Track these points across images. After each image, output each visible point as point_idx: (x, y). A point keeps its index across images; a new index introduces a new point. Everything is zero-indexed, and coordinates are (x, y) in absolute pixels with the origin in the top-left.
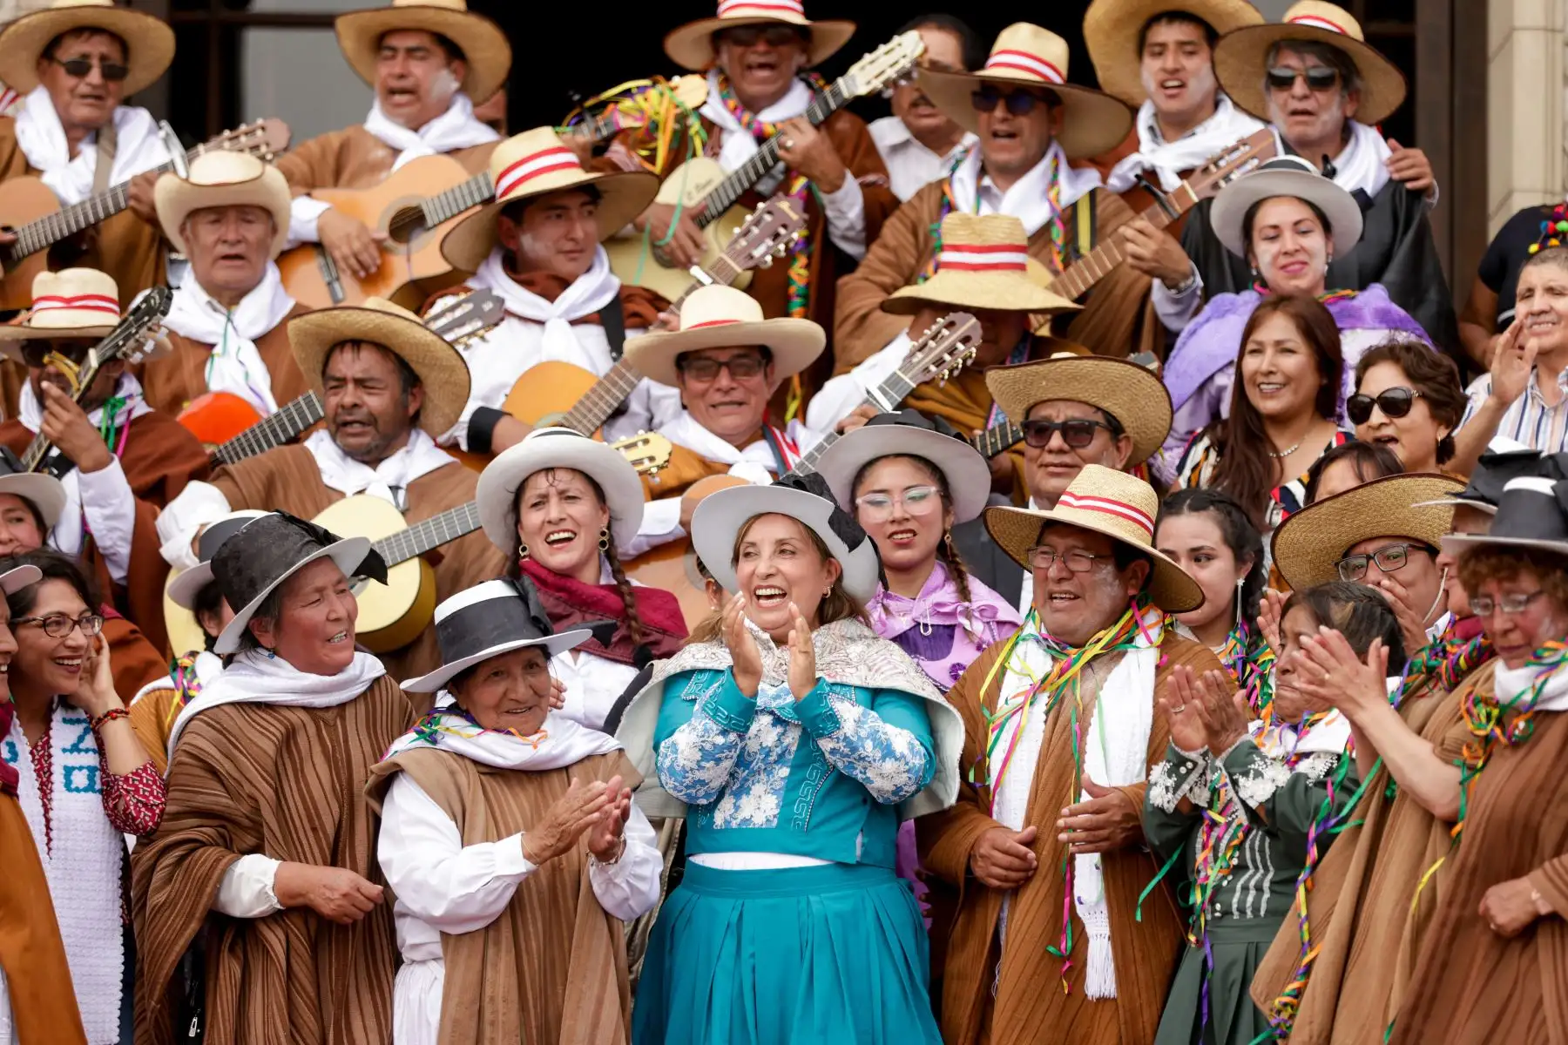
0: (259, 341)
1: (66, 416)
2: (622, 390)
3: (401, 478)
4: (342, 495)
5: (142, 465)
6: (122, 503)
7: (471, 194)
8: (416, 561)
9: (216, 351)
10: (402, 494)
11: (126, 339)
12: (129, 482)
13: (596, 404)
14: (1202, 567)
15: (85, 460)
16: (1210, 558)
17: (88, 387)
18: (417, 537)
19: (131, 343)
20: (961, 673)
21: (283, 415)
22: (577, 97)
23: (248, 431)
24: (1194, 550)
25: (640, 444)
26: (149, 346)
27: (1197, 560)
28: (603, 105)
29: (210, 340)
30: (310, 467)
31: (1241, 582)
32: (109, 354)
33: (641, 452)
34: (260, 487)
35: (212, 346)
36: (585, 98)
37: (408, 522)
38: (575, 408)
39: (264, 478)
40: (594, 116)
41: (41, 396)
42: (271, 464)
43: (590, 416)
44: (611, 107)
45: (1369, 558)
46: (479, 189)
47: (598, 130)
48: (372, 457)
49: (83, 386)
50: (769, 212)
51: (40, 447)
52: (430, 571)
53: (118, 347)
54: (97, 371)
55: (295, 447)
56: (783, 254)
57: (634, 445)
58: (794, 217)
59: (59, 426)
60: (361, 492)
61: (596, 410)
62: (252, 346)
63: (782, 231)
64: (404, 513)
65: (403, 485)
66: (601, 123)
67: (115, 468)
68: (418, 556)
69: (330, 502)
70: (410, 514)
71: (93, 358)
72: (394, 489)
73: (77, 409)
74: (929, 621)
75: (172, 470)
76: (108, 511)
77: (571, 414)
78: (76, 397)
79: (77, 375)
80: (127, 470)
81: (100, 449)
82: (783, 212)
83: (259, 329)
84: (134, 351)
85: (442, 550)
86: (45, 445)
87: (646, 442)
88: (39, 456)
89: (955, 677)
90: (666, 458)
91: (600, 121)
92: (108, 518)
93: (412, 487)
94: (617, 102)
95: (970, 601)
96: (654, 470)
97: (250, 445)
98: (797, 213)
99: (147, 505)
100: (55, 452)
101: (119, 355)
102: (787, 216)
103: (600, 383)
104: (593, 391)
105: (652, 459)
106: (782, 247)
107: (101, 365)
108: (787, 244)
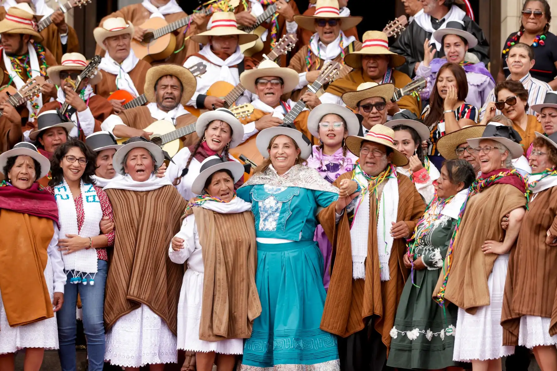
0: (129, 73)
1: (73, 96)
2: (241, 91)
3: (175, 116)
4: (157, 120)
5: (95, 109)
6: (90, 121)
7: (168, 29)
8: (178, 140)
9: (118, 77)
10: (175, 120)
11: (89, 72)
12: (93, 114)
13: (233, 95)
14: (406, 146)
15: (79, 109)
16: (408, 143)
17: (78, 87)
18: (179, 133)
19: (90, 72)
20: (338, 176)
21: (140, 98)
22: (200, 2)
23: (130, 102)
24: (403, 140)
25: (245, 107)
26: (96, 73)
27: (404, 143)
28: (207, 5)
29: (116, 73)
30: (148, 113)
31: (416, 150)
32: (84, 76)
33: (245, 109)
34: (133, 117)
35: (116, 75)
36: (202, 3)
37: (176, 129)
38: (227, 95)
39: (133, 114)
40: (205, 8)
41: (64, 91)
42: (136, 111)
43: (232, 98)
44: (210, 6)
45: (465, 149)
46: (170, 28)
47: (206, 12)
48: (167, 109)
49: (77, 87)
50: (287, 38)
51: (65, 106)
52: (182, 143)
53: (86, 74)
54: (81, 82)
55: (144, 106)
56: (290, 50)
57: (243, 107)
58: (294, 39)
59: (71, 99)
60: (164, 119)
61: (234, 96)
62: (128, 75)
63: (290, 44)
64: (175, 126)
65: (175, 118)
66: (207, 10)
67: (88, 110)
68: (179, 138)
69: (153, 122)
70: (177, 127)
71: (79, 78)
72: (173, 119)
73: (76, 94)
74: (333, 162)
75: (105, 111)
76: (87, 123)
77: (226, 97)
78: (75, 90)
79: (75, 84)
80: (91, 110)
81: (83, 104)
82: (290, 38)
83: (129, 70)
84: (91, 75)
85: (186, 137)
86: (67, 105)
87: (246, 106)
88: (65, 109)
89: (336, 177)
90: (252, 111)
91: (207, 9)
92: (87, 125)
93: (177, 119)
94: (212, 4)
95: (345, 156)
96: (249, 115)
97: (132, 105)
98: (295, 38)
99: (98, 122)
100: (70, 107)
101: (87, 76)
102: (292, 39)
103: (235, 88)
104: (233, 90)
105: (248, 111)
106: (290, 48)
107: (82, 80)
108: (292, 48)
